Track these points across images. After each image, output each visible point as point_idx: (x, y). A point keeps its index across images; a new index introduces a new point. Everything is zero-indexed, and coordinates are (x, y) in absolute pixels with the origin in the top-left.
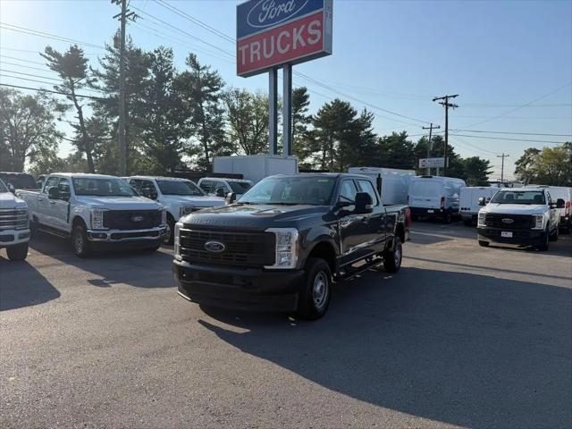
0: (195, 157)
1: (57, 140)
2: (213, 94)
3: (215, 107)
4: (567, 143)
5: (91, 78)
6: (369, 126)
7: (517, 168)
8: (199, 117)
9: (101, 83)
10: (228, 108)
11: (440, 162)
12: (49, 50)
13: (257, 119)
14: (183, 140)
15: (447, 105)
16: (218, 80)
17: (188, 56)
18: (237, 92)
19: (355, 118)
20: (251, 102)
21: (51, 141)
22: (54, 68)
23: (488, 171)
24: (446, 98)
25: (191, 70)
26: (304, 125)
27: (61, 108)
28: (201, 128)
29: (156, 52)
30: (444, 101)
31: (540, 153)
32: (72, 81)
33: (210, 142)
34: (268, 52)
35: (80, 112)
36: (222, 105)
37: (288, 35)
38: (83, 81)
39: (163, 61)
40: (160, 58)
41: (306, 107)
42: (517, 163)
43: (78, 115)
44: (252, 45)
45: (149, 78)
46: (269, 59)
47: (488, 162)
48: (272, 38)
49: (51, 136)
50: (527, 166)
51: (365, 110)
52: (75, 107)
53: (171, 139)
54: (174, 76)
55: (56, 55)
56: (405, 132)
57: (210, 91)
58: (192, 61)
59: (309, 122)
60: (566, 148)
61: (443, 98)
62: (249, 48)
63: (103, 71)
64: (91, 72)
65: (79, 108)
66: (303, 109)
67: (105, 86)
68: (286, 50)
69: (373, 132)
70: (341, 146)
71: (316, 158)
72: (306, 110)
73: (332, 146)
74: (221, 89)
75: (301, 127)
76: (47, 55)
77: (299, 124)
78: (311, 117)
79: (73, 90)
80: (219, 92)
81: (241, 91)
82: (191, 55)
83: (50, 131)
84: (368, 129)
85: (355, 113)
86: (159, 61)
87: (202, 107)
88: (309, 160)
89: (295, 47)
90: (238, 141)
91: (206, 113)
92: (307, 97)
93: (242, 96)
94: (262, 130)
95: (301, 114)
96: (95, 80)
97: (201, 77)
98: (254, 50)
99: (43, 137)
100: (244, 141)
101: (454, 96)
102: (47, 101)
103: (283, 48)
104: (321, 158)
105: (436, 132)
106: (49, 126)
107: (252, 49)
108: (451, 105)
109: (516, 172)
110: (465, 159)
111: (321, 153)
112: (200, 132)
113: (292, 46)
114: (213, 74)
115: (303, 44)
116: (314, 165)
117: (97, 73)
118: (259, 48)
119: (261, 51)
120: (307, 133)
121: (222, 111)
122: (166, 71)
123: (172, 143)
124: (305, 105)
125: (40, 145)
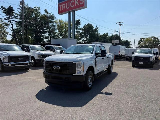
0: (47, 40)
1: (7, 35)
2: (52, 21)
3: (53, 25)
4: (152, 36)
5: (16, 16)
6: (98, 31)
7: (139, 43)
8: (48, 28)
9: (18, 17)
10: (57, 25)
11: (118, 42)
12: (2, 7)
13: (65, 29)
14: (43, 34)
15: (120, 25)
16: (54, 17)
17: (45, 10)
18: (59, 20)
19: (94, 29)
20: (63, 23)
21: (5, 35)
22: (4, 13)
23: (130, 44)
24: (120, 23)
25: (46, 14)
26: (79, 31)
27: (7, 25)
28: (49, 31)
29: (35, 8)
30: (119, 24)
31: (145, 39)
32: (10, 17)
33: (52, 35)
34: (68, 7)
35: (12, 26)
36: (55, 24)
37: (74, 2)
38: (13, 17)
39: (37, 11)
40: (36, 10)
41: (80, 25)
42: (138, 42)
43: (12, 27)
44: (63, 5)
45: (33, 16)
46: (68, 9)
47: (130, 42)
48: (69, 3)
49: (5, 33)
50: (141, 43)
51: (97, 27)
52: (11, 24)
53: (40, 34)
54: (41, 15)
55: (5, 9)
56: (108, 33)
57: (51, 20)
58: (46, 11)
59: (80, 30)
60: (152, 38)
61: (119, 23)
62: (62, 6)
63: (19, 14)
64: (15, 14)
65: (12, 25)
66: (79, 26)
67: (20, 18)
68: (73, 6)
69: (99, 33)
70: (90, 37)
71: (83, 40)
72: (80, 26)
73: (87, 37)
74: (55, 19)
75: (78, 31)
76: (2, 9)
77: (78, 30)
78: (81, 28)
79: (10, 19)
80: (54, 20)
81: (61, 20)
82: (46, 9)
83: (4, 32)
84: (98, 32)
85: (94, 28)
86: (36, 11)
87: (49, 25)
88: (81, 41)
89: (76, 6)
90: (60, 35)
91: (50, 26)
92: (80, 22)
93: (61, 22)
94: (67, 32)
95: (78, 27)
96: (17, 16)
97: (49, 16)
98: (64, 6)
99: (2, 34)
100: (62, 35)
101: (122, 22)
102: (3, 23)
103: (72, 6)
104: (84, 40)
105: (117, 33)
106: (4, 30)
107: (63, 6)
108: (121, 25)
109: (138, 45)
110: (124, 41)
111: (84, 39)
112: (49, 32)
113: (75, 5)
114: (52, 15)
115: (78, 5)
116: (82, 42)
117: (17, 14)
118: (65, 6)
119: (66, 7)
120: (80, 33)
121: (55, 26)
122: (38, 14)
123: (40, 35)
124: (79, 25)
125: (2, 36)
